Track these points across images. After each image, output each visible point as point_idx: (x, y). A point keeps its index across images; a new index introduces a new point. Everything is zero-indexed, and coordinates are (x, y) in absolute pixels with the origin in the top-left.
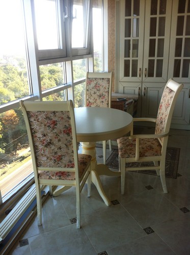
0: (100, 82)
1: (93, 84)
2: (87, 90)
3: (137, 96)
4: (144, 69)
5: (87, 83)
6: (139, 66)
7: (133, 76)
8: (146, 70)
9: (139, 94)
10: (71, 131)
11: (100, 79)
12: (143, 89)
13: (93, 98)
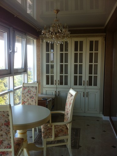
0: (31, 89)
1: (26, 90)
2: (23, 94)
3: (54, 96)
4: (58, 81)
5: (23, 90)
6: (55, 79)
7: (51, 84)
8: (59, 81)
9: (55, 95)
10: (9, 124)
11: (31, 87)
12: (58, 92)
13: (26, 99)
